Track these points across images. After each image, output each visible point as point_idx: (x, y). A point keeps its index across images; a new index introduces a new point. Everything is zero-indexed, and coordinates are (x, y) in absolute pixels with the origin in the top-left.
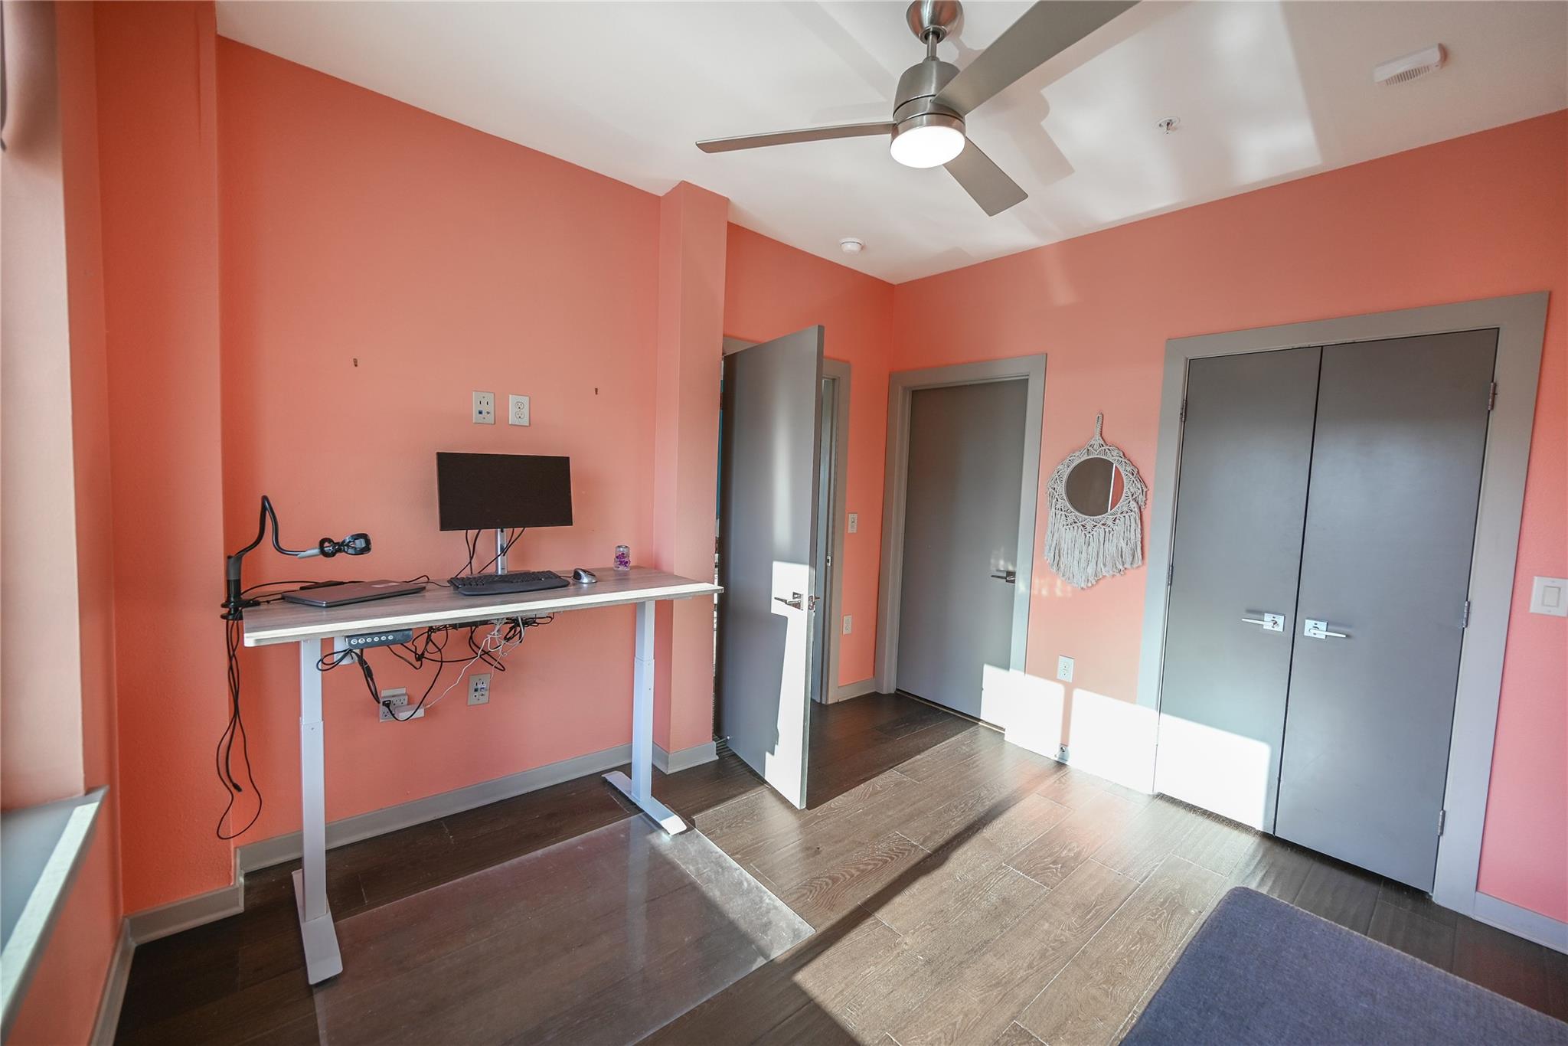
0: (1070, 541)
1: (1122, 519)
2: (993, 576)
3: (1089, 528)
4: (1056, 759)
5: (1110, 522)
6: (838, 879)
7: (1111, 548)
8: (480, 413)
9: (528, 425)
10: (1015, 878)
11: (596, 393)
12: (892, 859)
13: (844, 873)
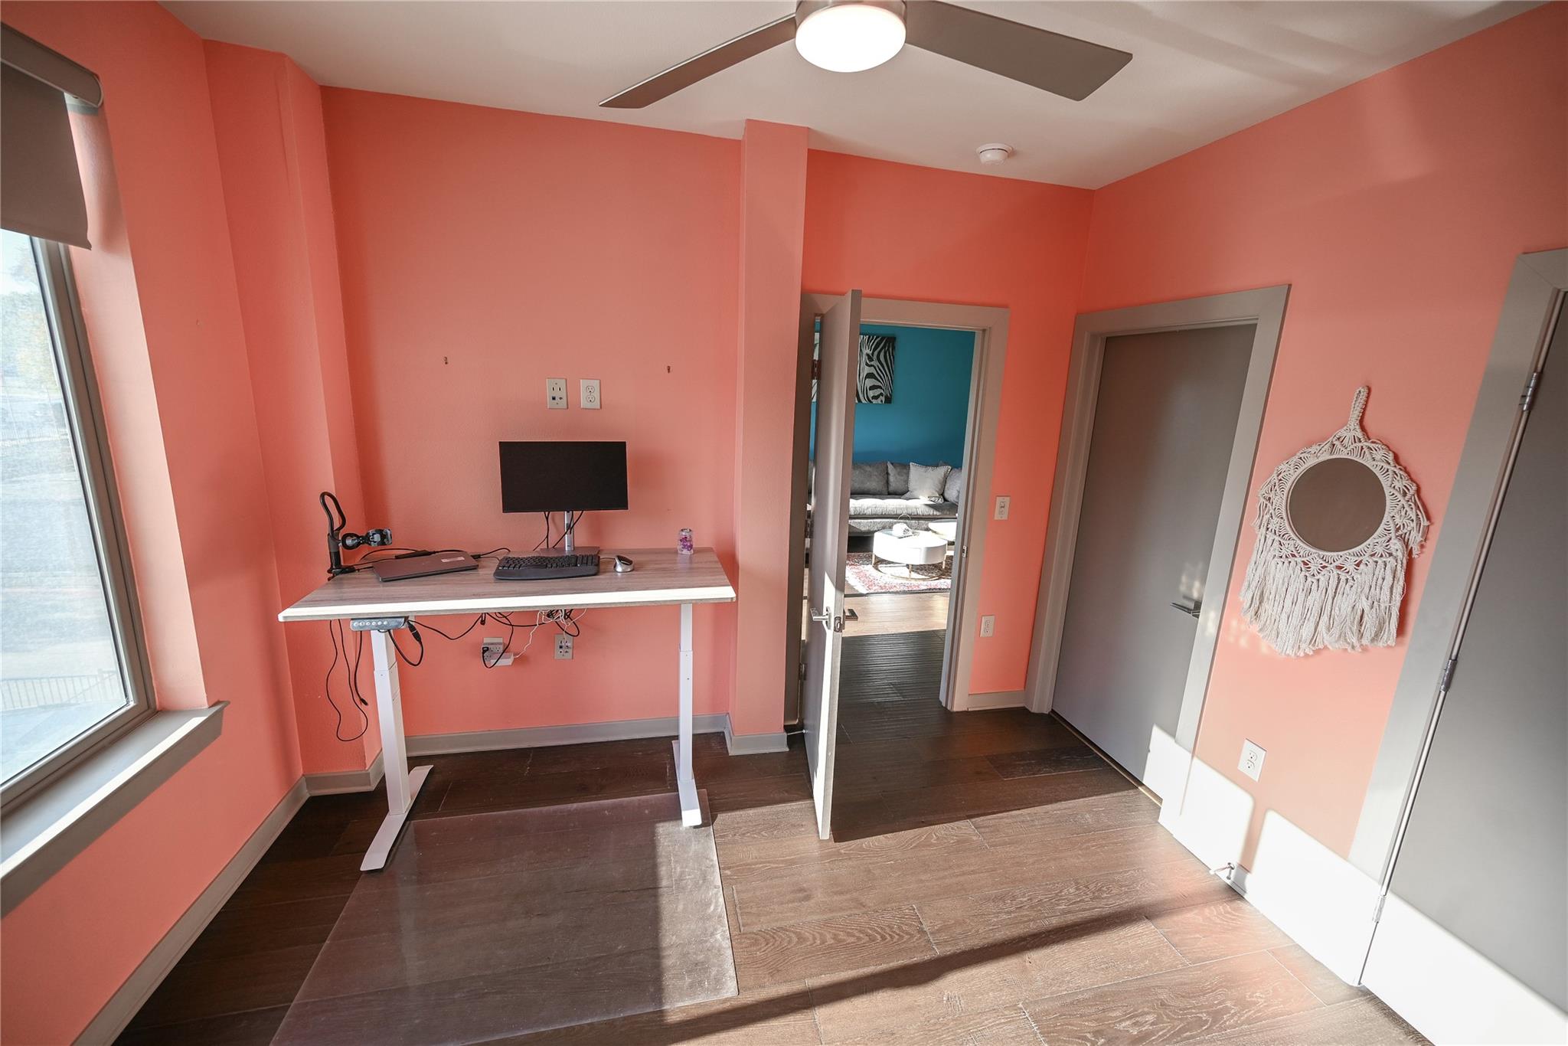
0: (1281, 581)
1: (1371, 565)
2: (1175, 605)
3: (1314, 568)
4: (1229, 882)
5: (1350, 566)
6: (805, 940)
7: (1344, 605)
8: (554, 398)
9: (599, 407)
10: (1021, 1032)
11: (669, 372)
12: (883, 938)
13: (817, 935)
